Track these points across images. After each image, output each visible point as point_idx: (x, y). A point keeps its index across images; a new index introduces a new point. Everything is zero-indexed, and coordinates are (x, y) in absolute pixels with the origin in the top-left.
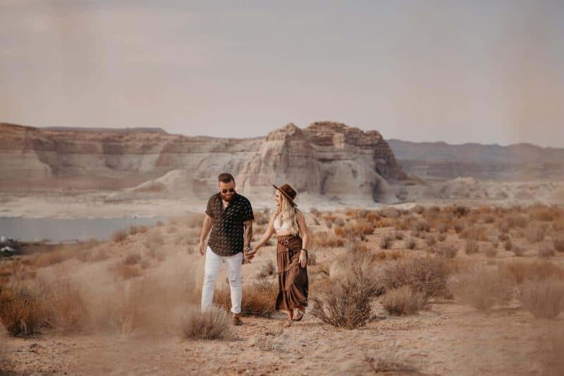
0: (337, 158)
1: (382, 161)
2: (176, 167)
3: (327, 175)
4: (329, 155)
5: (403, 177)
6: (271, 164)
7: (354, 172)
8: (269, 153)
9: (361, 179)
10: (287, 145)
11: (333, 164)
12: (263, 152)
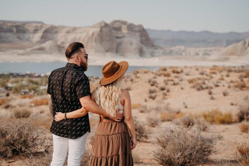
0: (123, 37)
1: (144, 38)
2: (50, 39)
3: (119, 44)
4: (120, 35)
5: (153, 46)
6: (94, 39)
7: (131, 44)
8: (93, 34)
9: (134, 46)
10: (101, 31)
11: (122, 39)
12: (90, 33)
